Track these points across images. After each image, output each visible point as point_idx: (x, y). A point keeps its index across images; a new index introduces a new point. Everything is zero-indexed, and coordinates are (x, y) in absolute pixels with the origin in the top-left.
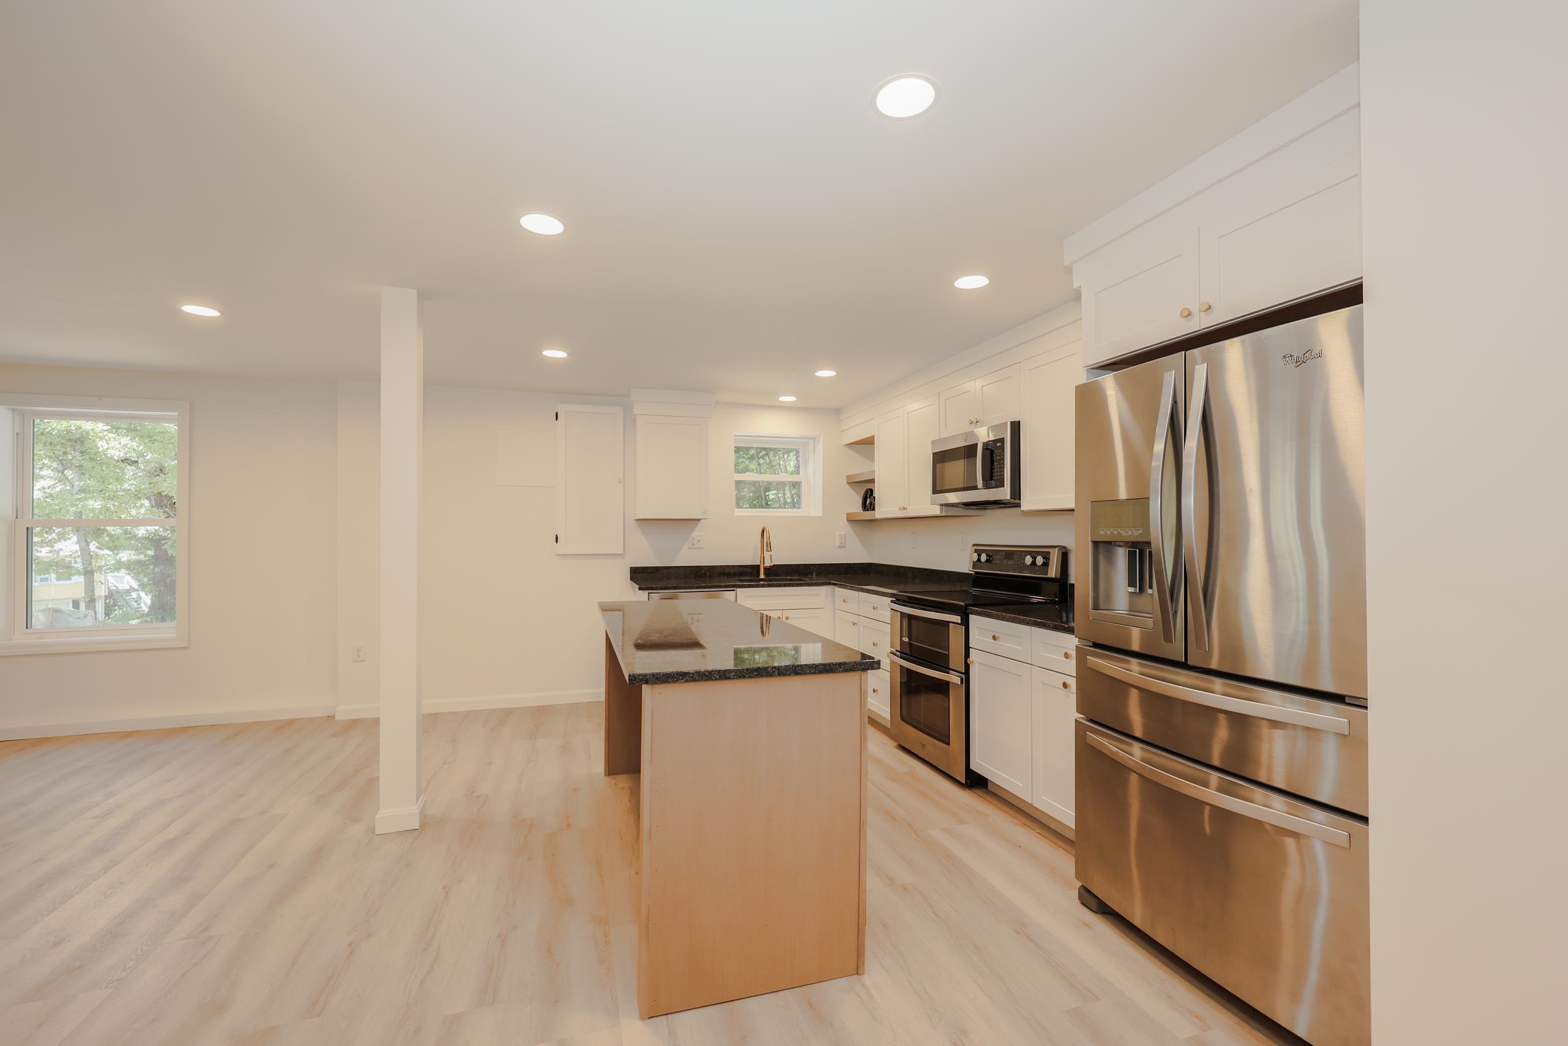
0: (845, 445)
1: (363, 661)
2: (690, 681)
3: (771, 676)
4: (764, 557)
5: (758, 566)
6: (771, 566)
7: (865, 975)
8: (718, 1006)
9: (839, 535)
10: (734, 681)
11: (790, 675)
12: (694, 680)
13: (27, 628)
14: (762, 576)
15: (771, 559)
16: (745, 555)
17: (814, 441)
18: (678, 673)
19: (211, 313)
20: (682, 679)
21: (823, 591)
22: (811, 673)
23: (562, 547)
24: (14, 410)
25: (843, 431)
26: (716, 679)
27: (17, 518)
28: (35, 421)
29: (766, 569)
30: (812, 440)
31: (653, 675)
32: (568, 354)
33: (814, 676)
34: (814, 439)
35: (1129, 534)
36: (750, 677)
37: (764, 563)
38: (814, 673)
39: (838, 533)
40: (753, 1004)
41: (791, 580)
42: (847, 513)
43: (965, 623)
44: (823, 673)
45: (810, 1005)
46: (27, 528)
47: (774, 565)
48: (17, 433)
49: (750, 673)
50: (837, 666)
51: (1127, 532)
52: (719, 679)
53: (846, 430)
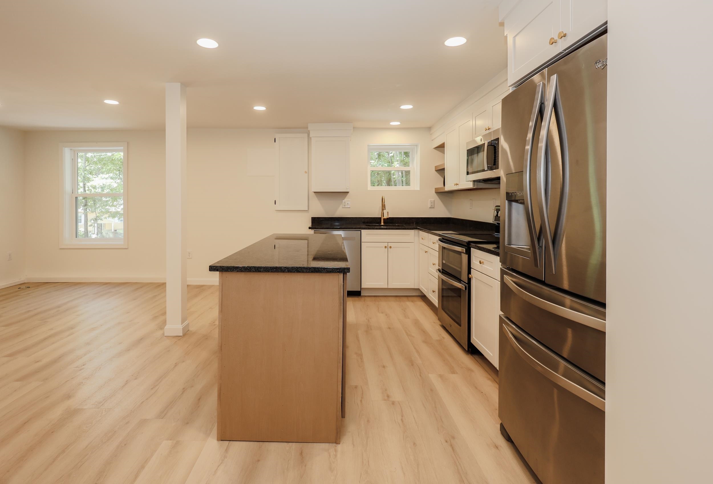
0: (434, 148)
1: (191, 258)
2: (240, 271)
3: (284, 272)
4: (383, 213)
5: (380, 218)
6: (387, 218)
7: (340, 445)
8: (256, 442)
9: (430, 201)
10: (263, 273)
11: (294, 272)
12: (242, 271)
13: (76, 237)
14: (382, 224)
15: (388, 214)
16: (374, 212)
17: (417, 147)
18: (233, 267)
19: (115, 103)
20: (235, 270)
21: (412, 232)
22: (306, 272)
23: (278, 207)
24: (71, 149)
25: (432, 140)
26: (253, 272)
27: (73, 193)
28: (78, 154)
29: (384, 219)
30: (416, 147)
31: (221, 267)
32: (266, 108)
33: (308, 274)
34: (417, 146)
35: (521, 195)
36: (272, 272)
37: (383, 216)
38: (309, 272)
39: (429, 200)
40: (273, 446)
41: (398, 226)
42: (435, 188)
43: (468, 253)
44: (314, 272)
45: (301, 453)
46: (76, 197)
47: (389, 218)
48: (72, 159)
49: (272, 270)
50: (322, 269)
51: (520, 194)
52: (255, 271)
53: (435, 139)
